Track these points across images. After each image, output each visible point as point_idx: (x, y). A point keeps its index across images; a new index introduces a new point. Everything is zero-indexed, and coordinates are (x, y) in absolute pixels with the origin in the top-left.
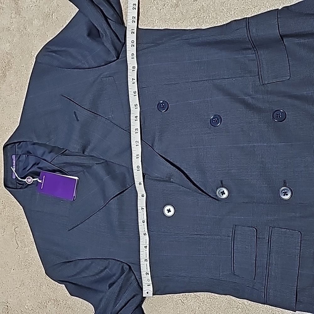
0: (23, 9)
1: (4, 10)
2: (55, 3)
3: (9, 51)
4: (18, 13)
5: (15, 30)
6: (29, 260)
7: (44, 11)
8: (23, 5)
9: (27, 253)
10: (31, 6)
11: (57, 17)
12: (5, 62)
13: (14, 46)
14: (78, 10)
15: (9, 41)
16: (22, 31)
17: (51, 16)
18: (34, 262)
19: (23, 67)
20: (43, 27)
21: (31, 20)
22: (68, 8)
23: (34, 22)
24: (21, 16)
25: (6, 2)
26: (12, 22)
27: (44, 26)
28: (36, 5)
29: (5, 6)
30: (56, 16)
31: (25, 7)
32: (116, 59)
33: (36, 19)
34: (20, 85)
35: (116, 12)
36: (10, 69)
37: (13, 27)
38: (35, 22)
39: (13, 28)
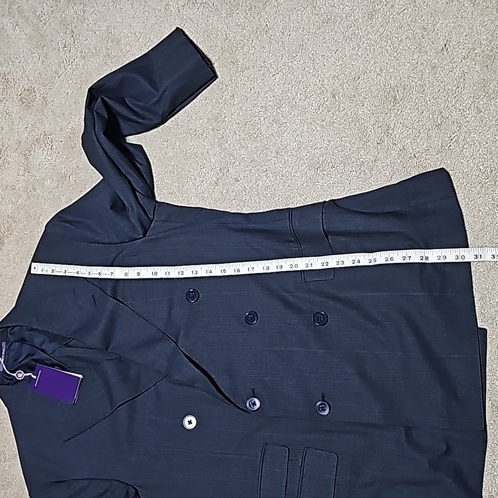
0: (35, 166)
1: (11, 165)
2: (74, 164)
3: (11, 213)
4: (27, 170)
5: (21, 189)
6: (8, 479)
7: (60, 171)
8: (34, 161)
9: (6, 469)
10: (44, 163)
11: (75, 181)
12: (4, 227)
13: (18, 208)
14: (102, 178)
15: (12, 201)
16: (30, 192)
17: (67, 178)
18: (15, 481)
19: (27, 234)
20: (57, 190)
21: (43, 180)
22: (90, 171)
23: (46, 183)
24: (30, 174)
25: (13, 156)
26: (19, 180)
27: (59, 189)
28: (50, 164)
29: (12, 160)
30: (75, 179)
31: (38, 164)
32: (142, 236)
33: (49, 180)
34: (21, 255)
35: (146, 185)
36: (10, 236)
37: (20, 185)
38: (48, 183)
39: (19, 187)
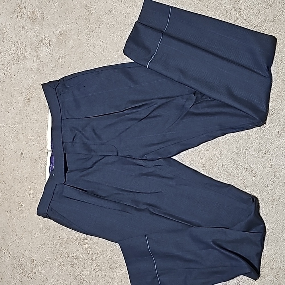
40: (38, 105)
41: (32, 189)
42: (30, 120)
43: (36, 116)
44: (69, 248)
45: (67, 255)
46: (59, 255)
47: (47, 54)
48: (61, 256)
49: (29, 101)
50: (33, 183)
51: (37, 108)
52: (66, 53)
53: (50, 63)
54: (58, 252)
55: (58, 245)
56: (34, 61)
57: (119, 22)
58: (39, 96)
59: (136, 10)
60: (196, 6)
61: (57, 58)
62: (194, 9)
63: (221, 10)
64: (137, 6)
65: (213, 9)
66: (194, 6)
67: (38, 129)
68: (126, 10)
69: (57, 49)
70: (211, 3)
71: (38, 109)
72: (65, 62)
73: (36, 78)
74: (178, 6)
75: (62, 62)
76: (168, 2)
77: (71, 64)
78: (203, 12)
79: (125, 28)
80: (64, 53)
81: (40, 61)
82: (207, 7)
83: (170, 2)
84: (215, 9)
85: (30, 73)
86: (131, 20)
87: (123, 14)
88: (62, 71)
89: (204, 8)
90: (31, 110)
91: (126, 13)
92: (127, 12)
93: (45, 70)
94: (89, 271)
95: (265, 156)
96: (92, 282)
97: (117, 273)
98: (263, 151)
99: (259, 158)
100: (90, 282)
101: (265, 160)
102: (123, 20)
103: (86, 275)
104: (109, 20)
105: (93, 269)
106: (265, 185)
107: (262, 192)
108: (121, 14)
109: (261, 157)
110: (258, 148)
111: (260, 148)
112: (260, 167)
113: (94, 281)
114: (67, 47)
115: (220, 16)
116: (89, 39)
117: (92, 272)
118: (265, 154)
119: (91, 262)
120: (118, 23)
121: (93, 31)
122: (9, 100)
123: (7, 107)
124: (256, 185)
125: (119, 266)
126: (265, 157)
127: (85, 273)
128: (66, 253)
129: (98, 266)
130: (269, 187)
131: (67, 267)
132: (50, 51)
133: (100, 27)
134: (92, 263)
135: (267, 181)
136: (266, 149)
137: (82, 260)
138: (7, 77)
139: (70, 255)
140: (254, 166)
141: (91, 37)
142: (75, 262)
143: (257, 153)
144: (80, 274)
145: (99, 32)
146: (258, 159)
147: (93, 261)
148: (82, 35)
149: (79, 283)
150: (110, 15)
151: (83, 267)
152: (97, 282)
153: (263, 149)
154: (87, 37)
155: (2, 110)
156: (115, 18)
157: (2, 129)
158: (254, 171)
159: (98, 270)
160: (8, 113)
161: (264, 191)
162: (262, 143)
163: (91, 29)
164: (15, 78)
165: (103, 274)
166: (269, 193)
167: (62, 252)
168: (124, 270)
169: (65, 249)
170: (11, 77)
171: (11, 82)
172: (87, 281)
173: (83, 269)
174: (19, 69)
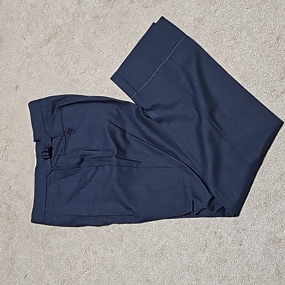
40: (55, 50)
41: (9, 127)
42: (40, 60)
43: (49, 59)
44: (14, 202)
45: (9, 207)
46: (2, 203)
47: (90, 4)
48: (3, 205)
49: (49, 41)
50: (12, 122)
51: (53, 52)
52: (109, 14)
53: (88, 15)
54: (3, 200)
55: (6, 193)
56: (74, 4)
57: (177, 14)
58: (61, 41)
59: (200, 12)
60: (260, 44)
61: (97, 14)
62: (257, 45)
63: (282, 64)
64: (203, 8)
65: (275, 57)
66: (258, 42)
67: (43, 73)
68: (190, 6)
69: (102, 4)
70: (277, 50)
71: (53, 54)
72: (103, 23)
73: (67, 21)
74: (243, 32)
75: (100, 20)
76: (235, 23)
77: (107, 29)
78: (263, 54)
79: (178, 24)
80: (106, 13)
81: (80, 6)
82: (270, 52)
83: (237, 24)
84: (277, 58)
85: (65, 13)
86: (189, 19)
87: (184, 8)
88: (95, 30)
89: (267, 51)
90: (46, 50)
91: (188, 9)
92: (190, 8)
93: (80, 19)
94: (21, 234)
95: (241, 232)
96: (19, 245)
97: (45, 252)
98: (242, 227)
99: (234, 231)
100: (17, 244)
101: (238, 236)
102: (181, 14)
103: (17, 236)
104: (167, 6)
105: (25, 235)
106: (225, 260)
107: (218, 263)
108: (183, 6)
109: (236, 231)
110: (239, 221)
111: (240, 222)
112: (230, 239)
113: (21, 246)
114: (112, 8)
115: (278, 69)
116: (137, 14)
117: (23, 237)
118: (242, 231)
119: (27, 227)
120: (175, 15)
121: (146, 8)
122: (30, 28)
123: (26, 34)
124: (216, 254)
125: (50, 246)
126: (240, 234)
127: (16, 234)
128: (9, 205)
129: (31, 235)
130: (227, 263)
131: (3, 219)
132: (95, 3)
133: (156, 7)
134: (27, 229)
135: (228, 257)
136: (245, 226)
137: (20, 220)
138: (41, 3)
139: (12, 210)
140: (225, 235)
141: (141, 12)
142: (13, 218)
143: (235, 225)
144: (12, 232)
145: (151, 12)
146: (232, 231)
147: (29, 227)
148: (134, 5)
149: (7, 239)
150: (171, 2)
151: (18, 227)
152: (23, 248)
153: (242, 225)
154: (137, 10)
155: (19, 34)
156: (175, 7)
157: (11, 52)
158: (222, 240)
159: (29, 239)
160: (24, 40)
161: (220, 265)
162: (245, 219)
163: (146, 4)
164: (48, 9)
165: (33, 245)
166: (224, 269)
167: (6, 201)
168: (53, 253)
169: (10, 201)
170: (45, 6)
171: (41, 11)
172: (15, 242)
173: (16, 229)
174: (56, 3)
